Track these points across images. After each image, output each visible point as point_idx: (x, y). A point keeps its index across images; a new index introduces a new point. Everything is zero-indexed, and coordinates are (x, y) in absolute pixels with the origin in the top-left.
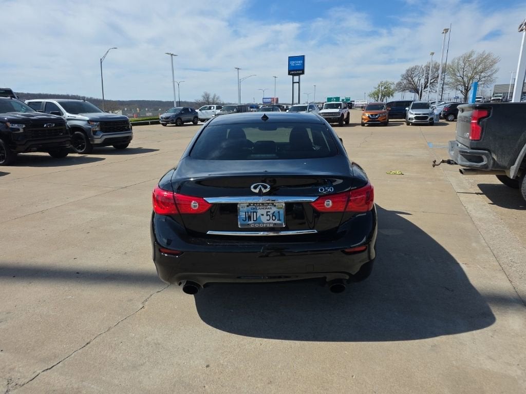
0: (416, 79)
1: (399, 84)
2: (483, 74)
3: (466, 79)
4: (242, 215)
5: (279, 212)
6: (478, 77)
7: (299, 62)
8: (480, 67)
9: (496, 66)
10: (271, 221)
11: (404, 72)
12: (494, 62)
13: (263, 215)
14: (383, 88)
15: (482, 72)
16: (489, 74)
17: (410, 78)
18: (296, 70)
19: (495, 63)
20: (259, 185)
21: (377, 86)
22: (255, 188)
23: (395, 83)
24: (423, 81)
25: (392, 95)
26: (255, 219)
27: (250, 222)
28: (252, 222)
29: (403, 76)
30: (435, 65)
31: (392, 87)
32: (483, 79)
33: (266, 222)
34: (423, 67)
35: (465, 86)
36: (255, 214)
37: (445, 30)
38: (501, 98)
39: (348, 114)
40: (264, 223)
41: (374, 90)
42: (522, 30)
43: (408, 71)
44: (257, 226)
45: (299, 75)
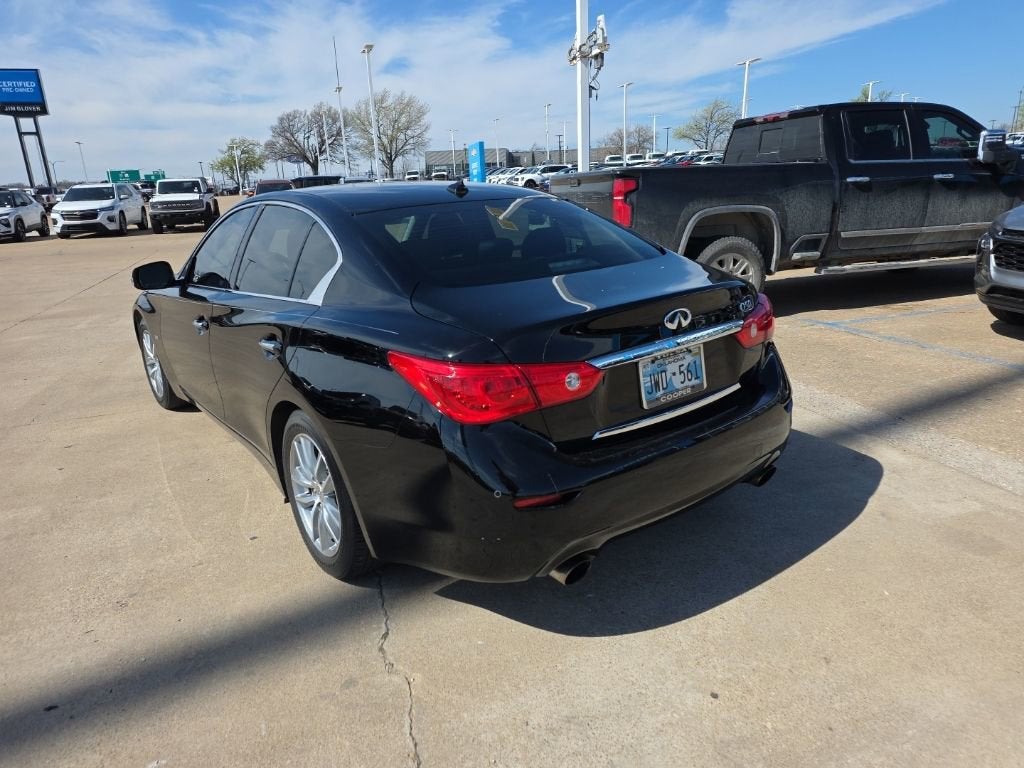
0: (300, 137)
1: (270, 145)
2: (409, 132)
3: (385, 141)
4: (645, 382)
5: (695, 362)
6: (402, 137)
7: (26, 84)
8: (403, 119)
9: (426, 120)
10: (687, 383)
11: (275, 123)
12: (421, 113)
13: (674, 374)
14: (239, 152)
15: (408, 129)
16: (419, 131)
17: (288, 135)
18: (23, 104)
19: (424, 114)
20: (676, 314)
21: (225, 148)
22: (672, 321)
23: (262, 143)
24: (314, 141)
25: (261, 167)
26: (665, 386)
27: (659, 394)
28: (662, 392)
29: (273, 129)
30: (329, 111)
31: (258, 151)
32: (411, 141)
33: (680, 386)
34: (308, 113)
35: (386, 152)
36: (664, 374)
37: (367, 46)
38: (445, 173)
39: (216, 202)
40: (678, 390)
41: (221, 157)
42: (575, 58)
43: (281, 120)
44: (669, 398)
45: (33, 115)
